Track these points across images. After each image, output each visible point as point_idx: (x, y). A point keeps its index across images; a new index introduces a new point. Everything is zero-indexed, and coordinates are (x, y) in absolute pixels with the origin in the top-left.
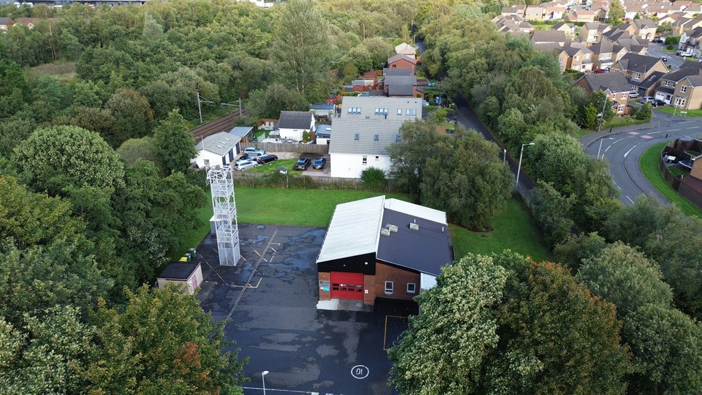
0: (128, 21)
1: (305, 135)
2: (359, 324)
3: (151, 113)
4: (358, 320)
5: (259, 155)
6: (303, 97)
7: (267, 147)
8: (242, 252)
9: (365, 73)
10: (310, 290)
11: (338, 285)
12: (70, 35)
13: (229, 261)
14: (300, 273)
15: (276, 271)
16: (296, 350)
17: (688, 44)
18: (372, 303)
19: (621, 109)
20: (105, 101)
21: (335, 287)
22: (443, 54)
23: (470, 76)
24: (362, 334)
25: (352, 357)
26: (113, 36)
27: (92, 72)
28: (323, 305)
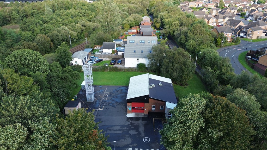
0: (38, 8)
1: (113, 51)
2: (143, 122)
3: (52, 44)
4: (143, 120)
5: (96, 59)
6: (111, 37)
7: (99, 56)
8: (95, 97)
9: (132, 28)
10: (123, 110)
11: (134, 107)
12: (16, 14)
13: (90, 100)
14: (118, 103)
15: (109, 103)
16: (121, 133)
17: (249, 15)
18: (147, 114)
19: (229, 39)
20: (33, 40)
21: (133, 108)
22: (161, 20)
23: (173, 28)
24: (145, 125)
25: (143, 134)
26: (33, 14)
27: (27, 28)
28: (129, 115)
